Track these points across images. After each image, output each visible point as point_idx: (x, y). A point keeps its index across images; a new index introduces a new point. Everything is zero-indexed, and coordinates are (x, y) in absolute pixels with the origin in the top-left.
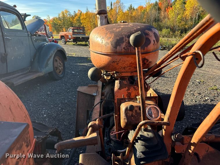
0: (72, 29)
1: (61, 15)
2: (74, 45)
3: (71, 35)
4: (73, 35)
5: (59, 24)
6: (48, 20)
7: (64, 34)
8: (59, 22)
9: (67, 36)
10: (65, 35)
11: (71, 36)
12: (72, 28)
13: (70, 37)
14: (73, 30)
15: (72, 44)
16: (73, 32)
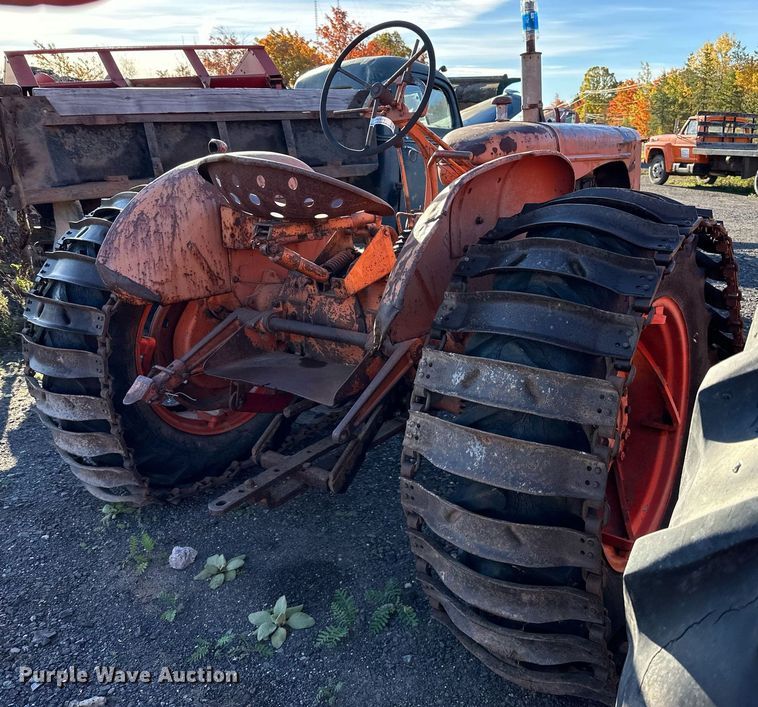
0: (701, 124)
1: (698, 62)
2: (698, 187)
3: (691, 148)
4: (699, 145)
5: (680, 100)
6: (642, 82)
7: (663, 143)
8: (686, 89)
9: (676, 150)
10: (669, 146)
11: (691, 152)
12: (702, 117)
13: (685, 153)
14: (704, 124)
15: (693, 185)
16: (699, 134)
